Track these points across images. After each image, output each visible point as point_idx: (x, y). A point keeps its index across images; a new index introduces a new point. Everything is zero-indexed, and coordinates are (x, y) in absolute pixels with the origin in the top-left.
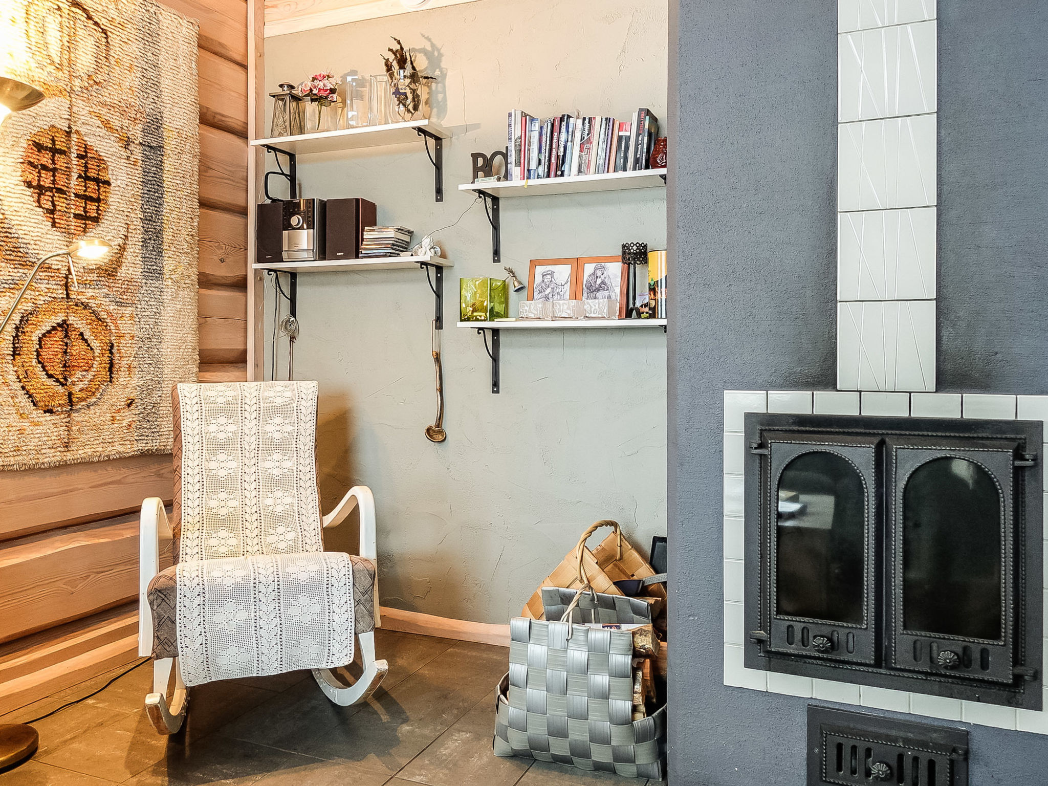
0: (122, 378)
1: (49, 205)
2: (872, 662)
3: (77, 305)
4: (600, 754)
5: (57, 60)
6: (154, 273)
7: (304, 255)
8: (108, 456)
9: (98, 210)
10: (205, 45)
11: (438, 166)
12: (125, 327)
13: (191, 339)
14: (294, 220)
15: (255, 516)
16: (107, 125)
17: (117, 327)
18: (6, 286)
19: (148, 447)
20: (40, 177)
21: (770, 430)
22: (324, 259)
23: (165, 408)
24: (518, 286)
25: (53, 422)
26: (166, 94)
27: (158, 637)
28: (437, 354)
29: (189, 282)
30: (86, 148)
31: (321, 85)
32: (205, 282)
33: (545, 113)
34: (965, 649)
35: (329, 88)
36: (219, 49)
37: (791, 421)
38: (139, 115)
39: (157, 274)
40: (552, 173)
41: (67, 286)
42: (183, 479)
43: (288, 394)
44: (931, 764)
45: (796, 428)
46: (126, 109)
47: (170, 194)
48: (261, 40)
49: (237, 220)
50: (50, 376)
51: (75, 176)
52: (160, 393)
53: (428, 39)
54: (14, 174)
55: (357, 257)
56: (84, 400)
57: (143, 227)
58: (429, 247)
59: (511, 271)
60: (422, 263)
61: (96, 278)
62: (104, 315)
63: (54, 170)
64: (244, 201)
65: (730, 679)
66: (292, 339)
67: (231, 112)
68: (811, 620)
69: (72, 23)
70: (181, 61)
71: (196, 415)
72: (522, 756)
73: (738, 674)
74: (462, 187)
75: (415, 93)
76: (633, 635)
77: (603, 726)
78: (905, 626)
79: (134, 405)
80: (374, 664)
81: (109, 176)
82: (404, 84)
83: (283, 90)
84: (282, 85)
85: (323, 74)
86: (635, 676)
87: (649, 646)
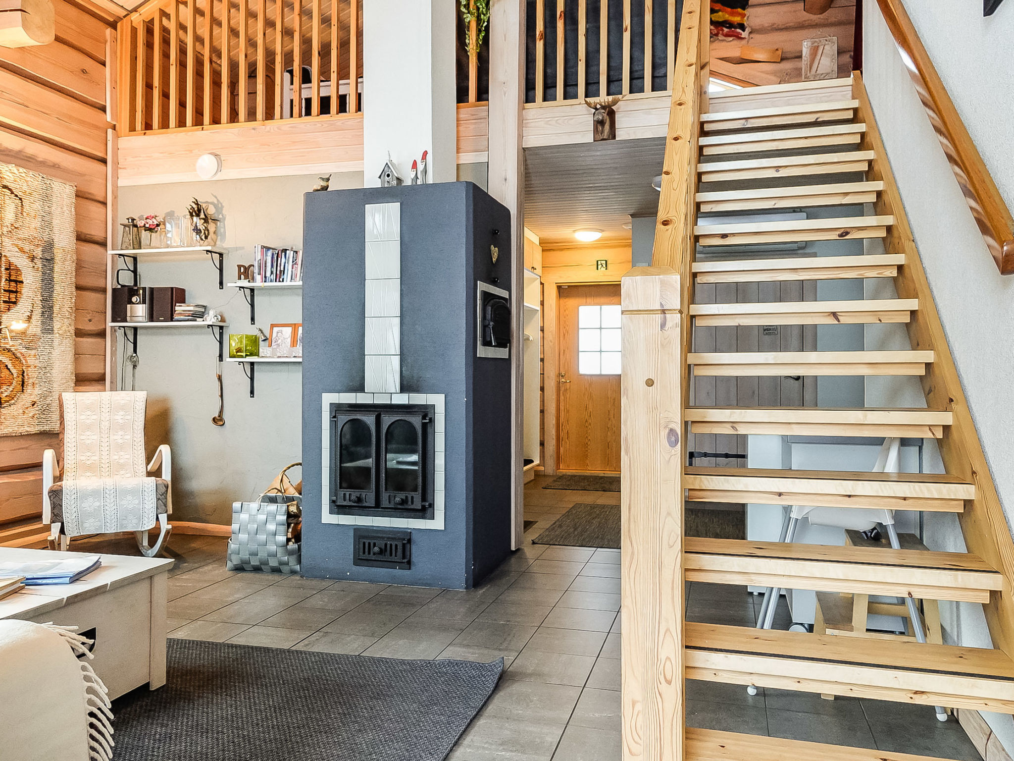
0: (29, 389)
2: (374, 506)
3: (4, 350)
4: (273, 563)
6: (48, 329)
7: (140, 319)
8: (21, 433)
9: (16, 297)
10: (80, 195)
11: (221, 270)
12: (31, 361)
13: (70, 367)
14: (134, 299)
15: (108, 465)
16: (22, 250)
17: (26, 361)
19: (44, 429)
21: (339, 410)
22: (152, 321)
23: (55, 406)
24: (263, 338)
26: (56, 228)
27: (53, 513)
28: (219, 376)
29: (69, 334)
30: (10, 264)
31: (150, 222)
32: (79, 333)
33: (278, 246)
34: (406, 497)
35: (155, 223)
36: (89, 196)
37: (347, 406)
38: (39, 242)
39: (50, 331)
40: (278, 280)
42: (66, 445)
43: (128, 399)
44: (396, 546)
45: (348, 409)
46: (33, 240)
47: (58, 285)
48: (116, 189)
49: (99, 296)
51: (4, 280)
52: (51, 399)
53: (216, 198)
55: (172, 320)
56: (8, 401)
57: (42, 305)
58: (213, 316)
59: (260, 330)
60: (209, 326)
61: (15, 335)
62: (19, 355)
64: (105, 284)
65: (324, 520)
66: (135, 367)
67: (96, 232)
68: (352, 490)
69: (2, 197)
70: (65, 209)
71: (73, 410)
72: (239, 569)
73: (327, 517)
74: (229, 285)
75: (207, 229)
76: (288, 506)
77: (273, 548)
78: (386, 490)
79: (36, 405)
80: (165, 526)
81: (23, 278)
82: (200, 223)
83: (129, 222)
84: (128, 219)
85: (153, 215)
86: (289, 526)
87: (295, 511)
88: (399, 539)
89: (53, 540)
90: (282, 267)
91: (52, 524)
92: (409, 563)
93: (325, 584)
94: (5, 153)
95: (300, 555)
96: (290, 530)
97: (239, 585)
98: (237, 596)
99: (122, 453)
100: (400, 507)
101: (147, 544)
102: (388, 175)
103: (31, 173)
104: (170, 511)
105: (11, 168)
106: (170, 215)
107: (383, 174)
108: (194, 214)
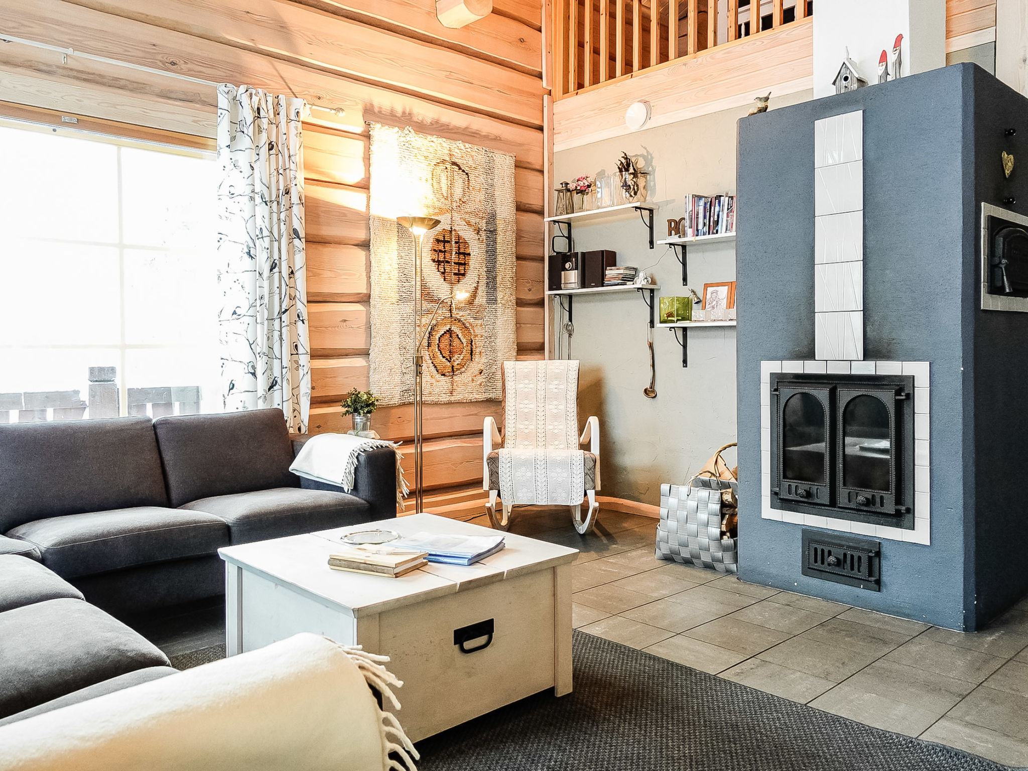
0: (476, 358)
1: (442, 270)
2: (829, 503)
3: (455, 320)
4: (706, 558)
5: (445, 195)
6: (492, 300)
7: (573, 286)
8: (471, 400)
9: (465, 269)
10: (519, 165)
11: (651, 228)
12: (478, 331)
13: (512, 337)
14: (567, 265)
15: (543, 434)
16: (468, 223)
17: (474, 331)
18: (425, 312)
19: (490, 396)
20: (438, 256)
21: (782, 382)
22: (585, 287)
23: (498, 375)
24: (696, 300)
25: (445, 380)
26: (498, 200)
27: (491, 480)
28: (650, 343)
29: (511, 304)
30: (459, 238)
31: (581, 183)
32: (520, 303)
33: (711, 193)
34: (873, 496)
35: (586, 185)
36: (528, 165)
37: (792, 377)
38: (484, 215)
39: (494, 301)
40: (711, 232)
41: (450, 310)
42: (506, 413)
43: (562, 367)
44: (860, 558)
45: (795, 380)
46: (478, 213)
47: (500, 256)
48: (552, 154)
49: (539, 265)
50: (444, 357)
51: (454, 253)
52: (496, 367)
53: (645, 148)
54: (428, 256)
55: (603, 286)
56: (459, 369)
57: (487, 276)
58: (643, 278)
59: (693, 291)
60: (638, 289)
61: (464, 306)
62: (467, 325)
63: (445, 252)
64: (542, 253)
65: (765, 515)
66: (570, 335)
67: (533, 201)
68: (799, 482)
69: (452, 174)
70: (506, 180)
71: (513, 379)
72: (669, 559)
73: (768, 512)
74: (659, 242)
75: (636, 184)
76: (722, 494)
77: (705, 541)
78: (845, 485)
79: (483, 373)
80: (593, 504)
81: (470, 250)
82: (629, 178)
83: (563, 187)
84: (562, 184)
85: (584, 176)
86: (723, 516)
87: (730, 500)
88: (863, 550)
89: (490, 508)
90: (716, 217)
91: (490, 491)
92: (878, 582)
93: (766, 592)
94: (453, 131)
95: (737, 552)
96: (725, 522)
97: (666, 579)
98: (665, 592)
99: (556, 423)
100: (865, 508)
101: (580, 520)
102: (846, 78)
103: (476, 148)
104: (599, 488)
105: (458, 145)
106: (601, 174)
107: (839, 77)
108: (623, 170)
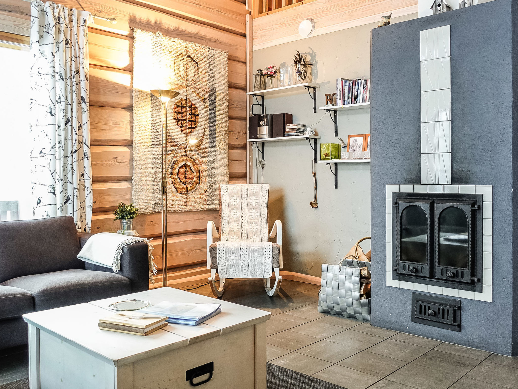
0: (203, 182)
1: (180, 125)
2: (429, 276)
3: (189, 158)
4: (350, 311)
5: (183, 77)
6: (213, 145)
7: (265, 136)
8: (199, 209)
9: (195, 125)
10: (231, 59)
11: (315, 99)
12: (204, 165)
13: (226, 168)
14: (261, 123)
15: (246, 232)
16: (198, 95)
17: (201, 165)
18: (169, 153)
19: (212, 207)
20: (178, 116)
21: (400, 198)
22: (272, 137)
23: (217, 194)
24: (343, 146)
25: (182, 197)
26: (217, 80)
27: (212, 262)
28: (314, 173)
29: (225, 147)
30: (191, 104)
31: (270, 71)
32: (231, 147)
33: (353, 77)
34: (457, 271)
35: (274, 71)
36: (236, 59)
37: (406, 195)
38: (208, 90)
39: (214, 146)
40: (353, 102)
41: (186, 152)
42: (222, 218)
43: (258, 189)
44: (448, 311)
45: (407, 197)
46: (204, 88)
47: (218, 116)
48: (251, 52)
49: (243, 122)
50: (181, 182)
51: (188, 114)
52: (215, 188)
53: (311, 49)
54: (171, 116)
55: (284, 136)
56: (191, 190)
57: (209, 129)
58: (310, 131)
59: (341, 140)
60: (307, 138)
61: (194, 148)
62: (197, 161)
63: (182, 113)
64: (245, 115)
65: (388, 284)
66: (263, 168)
67: (240, 82)
68: (410, 262)
69: (187, 63)
70: (222, 67)
71: (226, 196)
72: (327, 312)
73: (391, 282)
74: (320, 108)
75: (305, 71)
76: (361, 270)
77: (350, 300)
78: (439, 264)
79: (207, 192)
80: (278, 277)
81: (199, 113)
82: (301, 68)
83: (258, 73)
84: (257, 71)
85: (272, 66)
86: (361, 284)
87: (366, 274)
88: (450, 305)
89: (211, 280)
90: (356, 93)
91: (211, 270)
92: (459, 326)
93: (389, 333)
94: (188, 36)
95: (370, 308)
96: (362, 288)
97: (325, 325)
98: (325, 335)
99: (254, 225)
100: (452, 279)
101: (269, 287)
102: (439, 5)
103: (203, 46)
104: (282, 267)
105: (191, 44)
106: (283, 65)
107: (435, 5)
108: (297, 62)
